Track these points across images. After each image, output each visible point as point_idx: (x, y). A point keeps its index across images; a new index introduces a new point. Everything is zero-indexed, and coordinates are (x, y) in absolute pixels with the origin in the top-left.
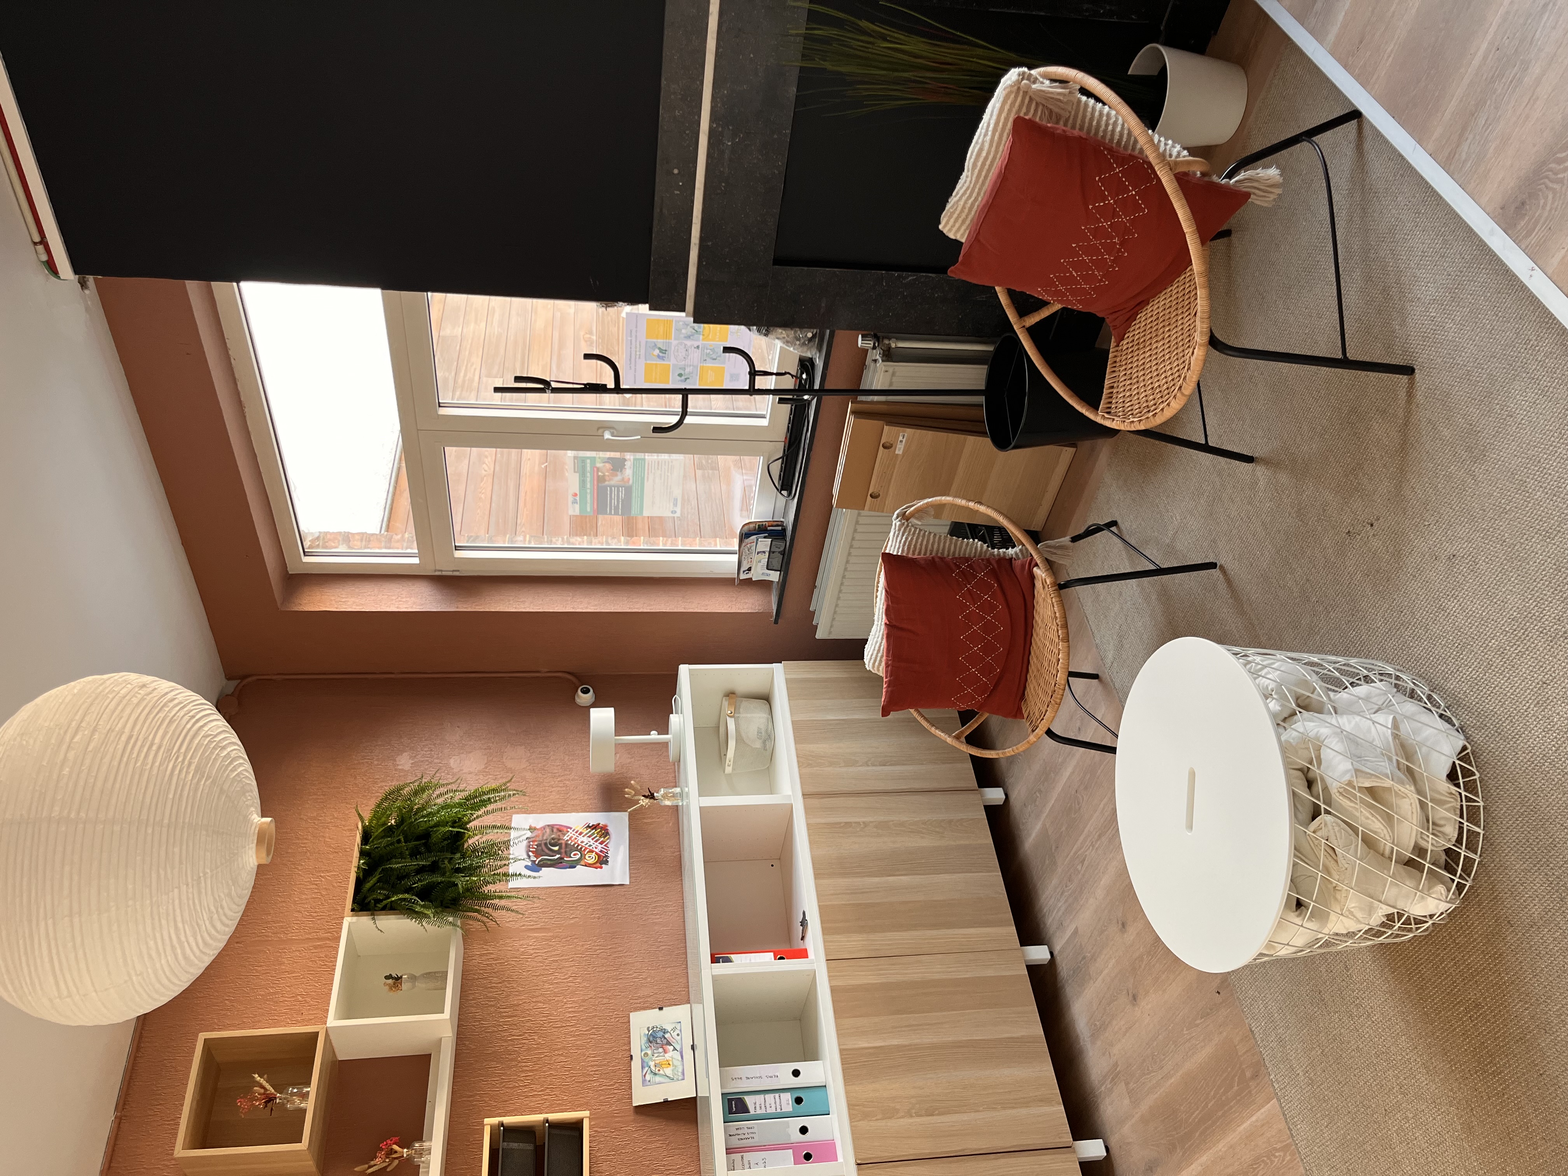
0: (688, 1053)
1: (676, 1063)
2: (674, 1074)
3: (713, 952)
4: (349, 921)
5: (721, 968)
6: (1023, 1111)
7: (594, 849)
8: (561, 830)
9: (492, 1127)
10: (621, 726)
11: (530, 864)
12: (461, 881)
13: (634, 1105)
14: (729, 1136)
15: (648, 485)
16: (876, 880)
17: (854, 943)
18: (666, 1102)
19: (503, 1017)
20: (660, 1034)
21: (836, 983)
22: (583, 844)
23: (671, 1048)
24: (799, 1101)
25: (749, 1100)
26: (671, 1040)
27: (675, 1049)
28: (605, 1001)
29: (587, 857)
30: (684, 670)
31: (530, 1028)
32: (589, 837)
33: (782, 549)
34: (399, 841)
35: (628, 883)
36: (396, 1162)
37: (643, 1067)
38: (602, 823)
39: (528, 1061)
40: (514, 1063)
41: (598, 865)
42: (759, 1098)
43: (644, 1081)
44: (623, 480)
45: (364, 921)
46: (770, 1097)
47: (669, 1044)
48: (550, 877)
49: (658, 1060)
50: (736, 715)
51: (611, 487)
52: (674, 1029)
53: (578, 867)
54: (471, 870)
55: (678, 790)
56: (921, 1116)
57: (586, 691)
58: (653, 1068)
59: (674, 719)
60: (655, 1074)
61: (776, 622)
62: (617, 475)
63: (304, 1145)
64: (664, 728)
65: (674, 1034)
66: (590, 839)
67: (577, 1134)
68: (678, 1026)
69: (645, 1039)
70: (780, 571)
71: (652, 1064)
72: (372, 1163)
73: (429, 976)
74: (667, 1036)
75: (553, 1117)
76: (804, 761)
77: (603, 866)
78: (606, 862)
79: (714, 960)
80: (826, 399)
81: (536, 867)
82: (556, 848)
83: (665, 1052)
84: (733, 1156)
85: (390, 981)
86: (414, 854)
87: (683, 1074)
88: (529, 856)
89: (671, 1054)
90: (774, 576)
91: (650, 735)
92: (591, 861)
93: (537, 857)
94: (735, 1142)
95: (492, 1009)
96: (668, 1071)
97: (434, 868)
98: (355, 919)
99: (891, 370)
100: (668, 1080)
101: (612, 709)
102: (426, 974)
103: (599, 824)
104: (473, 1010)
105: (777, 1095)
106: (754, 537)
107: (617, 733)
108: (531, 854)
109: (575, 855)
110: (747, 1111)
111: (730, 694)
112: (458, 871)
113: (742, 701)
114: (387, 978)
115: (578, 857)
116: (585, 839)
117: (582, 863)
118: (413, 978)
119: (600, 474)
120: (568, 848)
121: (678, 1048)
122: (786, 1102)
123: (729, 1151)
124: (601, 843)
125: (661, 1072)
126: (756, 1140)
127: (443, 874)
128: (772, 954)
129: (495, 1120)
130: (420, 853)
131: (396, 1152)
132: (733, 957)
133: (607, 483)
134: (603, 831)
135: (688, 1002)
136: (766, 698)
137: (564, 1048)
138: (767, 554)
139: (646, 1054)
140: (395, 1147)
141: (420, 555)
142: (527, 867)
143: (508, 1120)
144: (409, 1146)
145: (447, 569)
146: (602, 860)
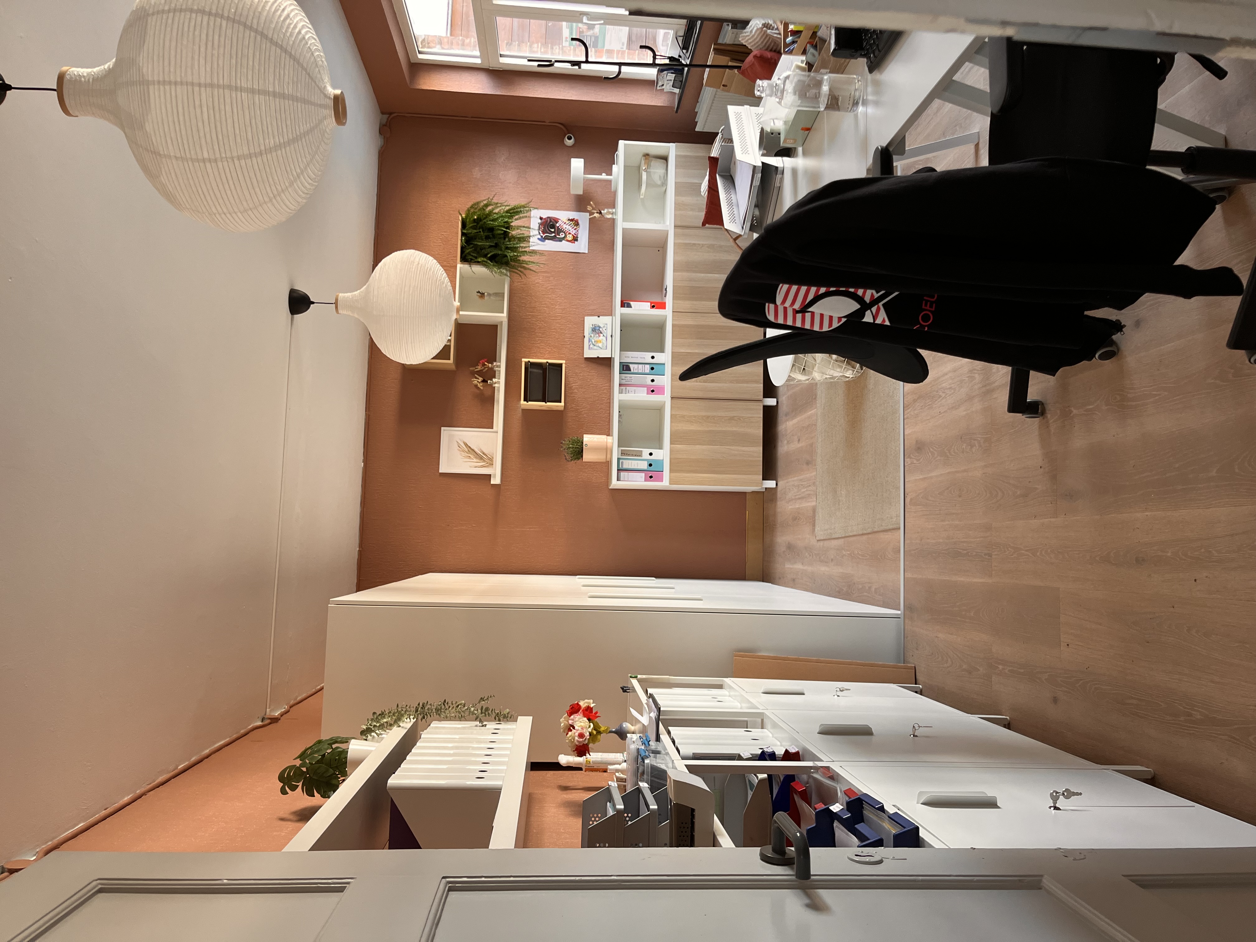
0: (609, 338)
1: (603, 341)
2: (603, 346)
3: (623, 299)
4: (459, 266)
5: (626, 310)
6: (745, 385)
7: (572, 233)
8: (556, 220)
9: (525, 362)
10: (587, 170)
11: (540, 237)
12: (510, 254)
13: (585, 356)
14: (621, 379)
15: (608, 37)
16: (703, 275)
17: (687, 305)
18: (598, 357)
19: (528, 312)
20: (598, 328)
21: (675, 323)
22: (566, 229)
23: (602, 335)
24: (652, 369)
25: (631, 366)
26: (602, 332)
27: (604, 336)
28: (574, 309)
29: (568, 236)
30: (621, 143)
31: (540, 318)
32: (569, 225)
33: (681, 80)
34: (480, 232)
35: (587, 252)
36: (487, 369)
37: (589, 342)
38: (576, 218)
39: (540, 333)
40: (533, 333)
41: (573, 241)
42: (636, 366)
43: (589, 348)
44: (594, 33)
45: (466, 267)
46: (640, 366)
47: (601, 333)
48: (550, 246)
49: (596, 339)
50: (648, 170)
51: (587, 36)
52: (604, 327)
53: (563, 241)
54: (514, 249)
55: (614, 210)
56: (701, 382)
57: (570, 138)
58: (593, 342)
59: (615, 168)
60: (594, 345)
61: (677, 112)
62: (590, 31)
63: (451, 361)
64: (610, 173)
65: (604, 329)
66: (569, 227)
67: (560, 369)
68: (606, 326)
69: (590, 330)
70: (680, 89)
71: (593, 341)
72: (477, 367)
73: (496, 294)
74: (601, 329)
75: (550, 361)
76: (678, 206)
77: (576, 242)
78: (577, 240)
79: (623, 305)
80: (692, 69)
81: (543, 239)
82: (553, 230)
83: (599, 336)
84: (622, 387)
85: (479, 294)
86: (487, 238)
87: (606, 347)
88: (539, 233)
89: (602, 337)
90: (677, 91)
91: (601, 175)
92: (570, 239)
93: (544, 234)
94: (623, 382)
95: (524, 308)
96: (600, 345)
97: (496, 246)
98: (462, 265)
99: (735, 33)
100: (599, 348)
101: (582, 160)
102: (495, 293)
103: (574, 219)
104: (515, 307)
105: (643, 365)
106: (665, 72)
107: (584, 174)
108: (540, 232)
109: (562, 235)
110: (630, 370)
111: (646, 155)
112: (507, 248)
113: (652, 160)
114: (477, 292)
115: (564, 236)
116: (567, 227)
117: (565, 239)
118: (489, 295)
119: (581, 30)
120: (559, 231)
121: (605, 335)
122: (647, 368)
123: (620, 385)
124: (575, 229)
125: (597, 345)
126: (633, 382)
127: (501, 250)
128: (649, 304)
129: (527, 360)
130: (490, 238)
131: (486, 365)
132: (632, 303)
133: (584, 34)
134: (576, 223)
135: (612, 315)
136: (665, 159)
137: (554, 329)
138: (673, 81)
139: (591, 336)
140: (486, 363)
141: (481, 57)
142: (538, 239)
143: (532, 360)
144: (492, 363)
145: (493, 65)
146: (575, 239)
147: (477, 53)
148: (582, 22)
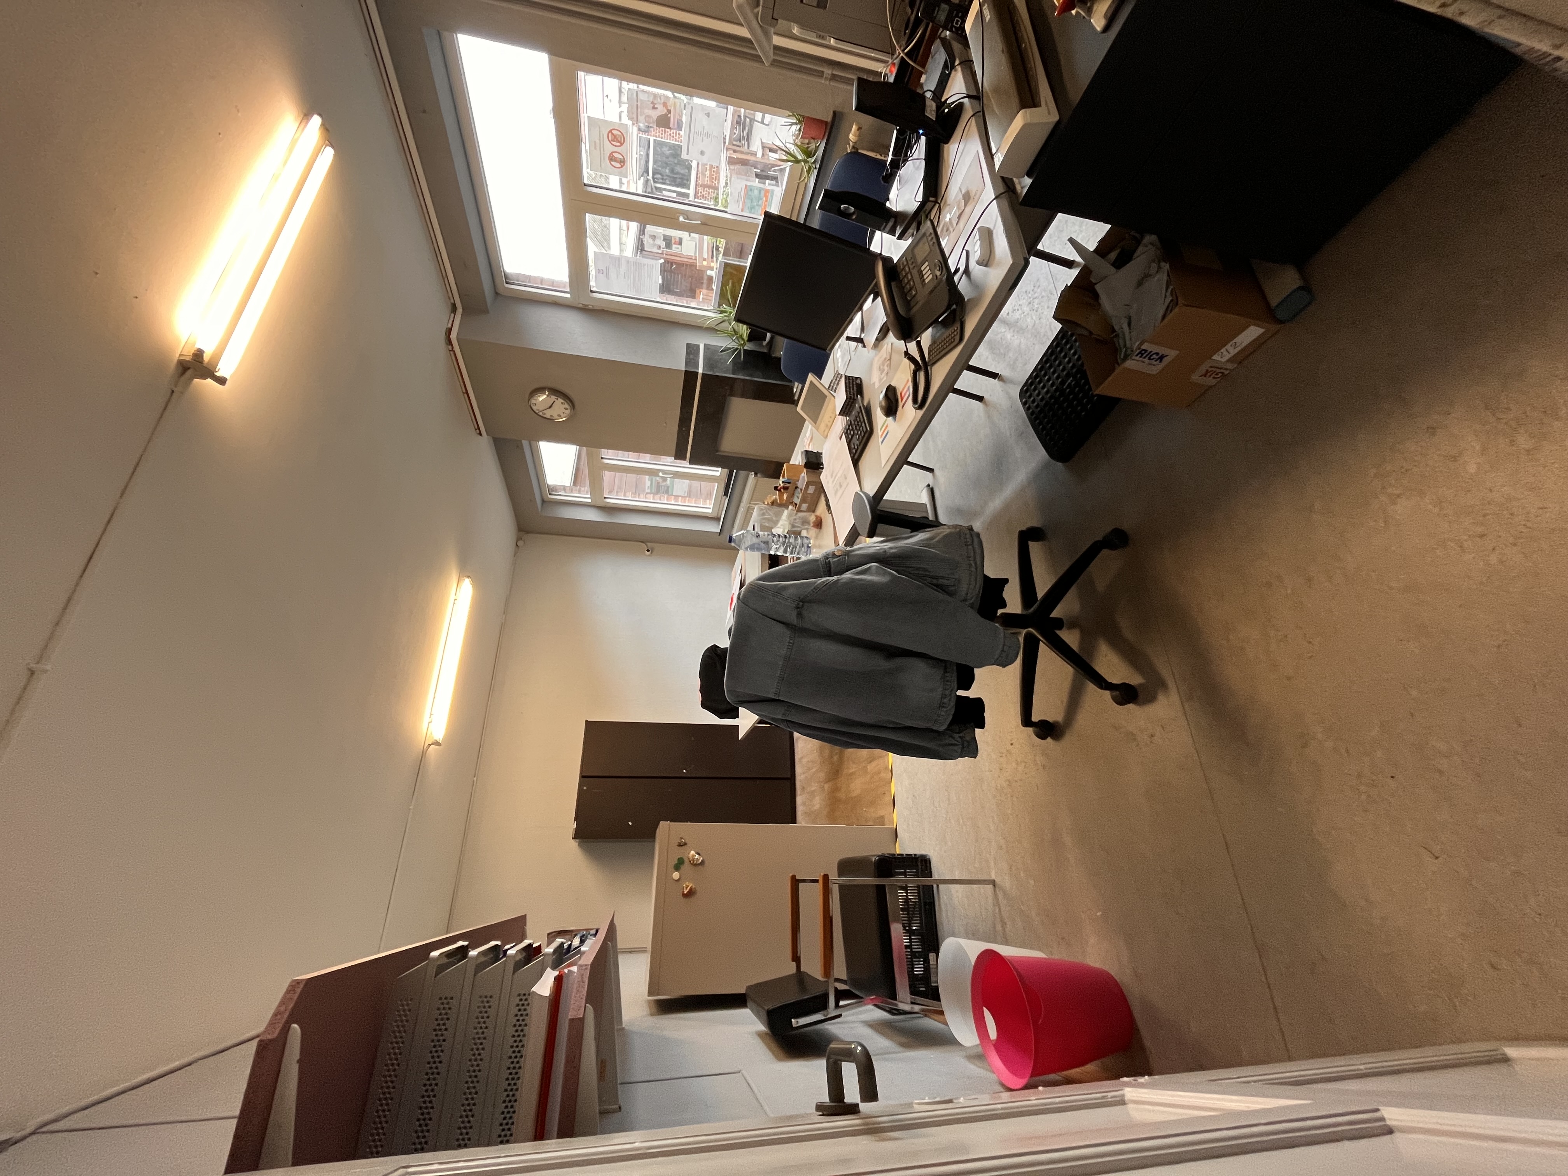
147: (589, 496)
148: (659, 476)
